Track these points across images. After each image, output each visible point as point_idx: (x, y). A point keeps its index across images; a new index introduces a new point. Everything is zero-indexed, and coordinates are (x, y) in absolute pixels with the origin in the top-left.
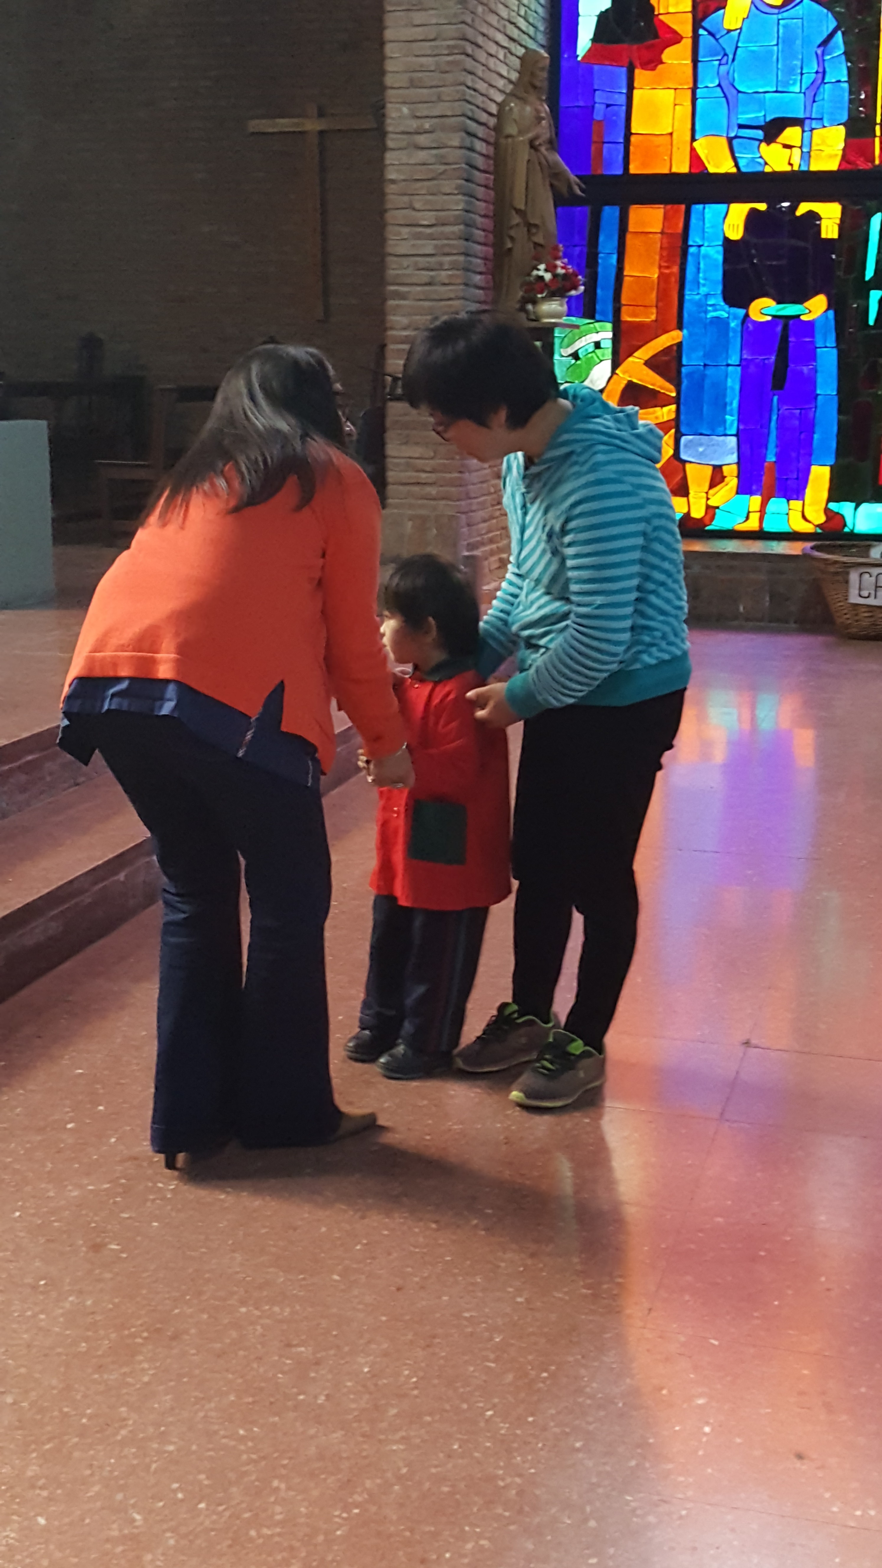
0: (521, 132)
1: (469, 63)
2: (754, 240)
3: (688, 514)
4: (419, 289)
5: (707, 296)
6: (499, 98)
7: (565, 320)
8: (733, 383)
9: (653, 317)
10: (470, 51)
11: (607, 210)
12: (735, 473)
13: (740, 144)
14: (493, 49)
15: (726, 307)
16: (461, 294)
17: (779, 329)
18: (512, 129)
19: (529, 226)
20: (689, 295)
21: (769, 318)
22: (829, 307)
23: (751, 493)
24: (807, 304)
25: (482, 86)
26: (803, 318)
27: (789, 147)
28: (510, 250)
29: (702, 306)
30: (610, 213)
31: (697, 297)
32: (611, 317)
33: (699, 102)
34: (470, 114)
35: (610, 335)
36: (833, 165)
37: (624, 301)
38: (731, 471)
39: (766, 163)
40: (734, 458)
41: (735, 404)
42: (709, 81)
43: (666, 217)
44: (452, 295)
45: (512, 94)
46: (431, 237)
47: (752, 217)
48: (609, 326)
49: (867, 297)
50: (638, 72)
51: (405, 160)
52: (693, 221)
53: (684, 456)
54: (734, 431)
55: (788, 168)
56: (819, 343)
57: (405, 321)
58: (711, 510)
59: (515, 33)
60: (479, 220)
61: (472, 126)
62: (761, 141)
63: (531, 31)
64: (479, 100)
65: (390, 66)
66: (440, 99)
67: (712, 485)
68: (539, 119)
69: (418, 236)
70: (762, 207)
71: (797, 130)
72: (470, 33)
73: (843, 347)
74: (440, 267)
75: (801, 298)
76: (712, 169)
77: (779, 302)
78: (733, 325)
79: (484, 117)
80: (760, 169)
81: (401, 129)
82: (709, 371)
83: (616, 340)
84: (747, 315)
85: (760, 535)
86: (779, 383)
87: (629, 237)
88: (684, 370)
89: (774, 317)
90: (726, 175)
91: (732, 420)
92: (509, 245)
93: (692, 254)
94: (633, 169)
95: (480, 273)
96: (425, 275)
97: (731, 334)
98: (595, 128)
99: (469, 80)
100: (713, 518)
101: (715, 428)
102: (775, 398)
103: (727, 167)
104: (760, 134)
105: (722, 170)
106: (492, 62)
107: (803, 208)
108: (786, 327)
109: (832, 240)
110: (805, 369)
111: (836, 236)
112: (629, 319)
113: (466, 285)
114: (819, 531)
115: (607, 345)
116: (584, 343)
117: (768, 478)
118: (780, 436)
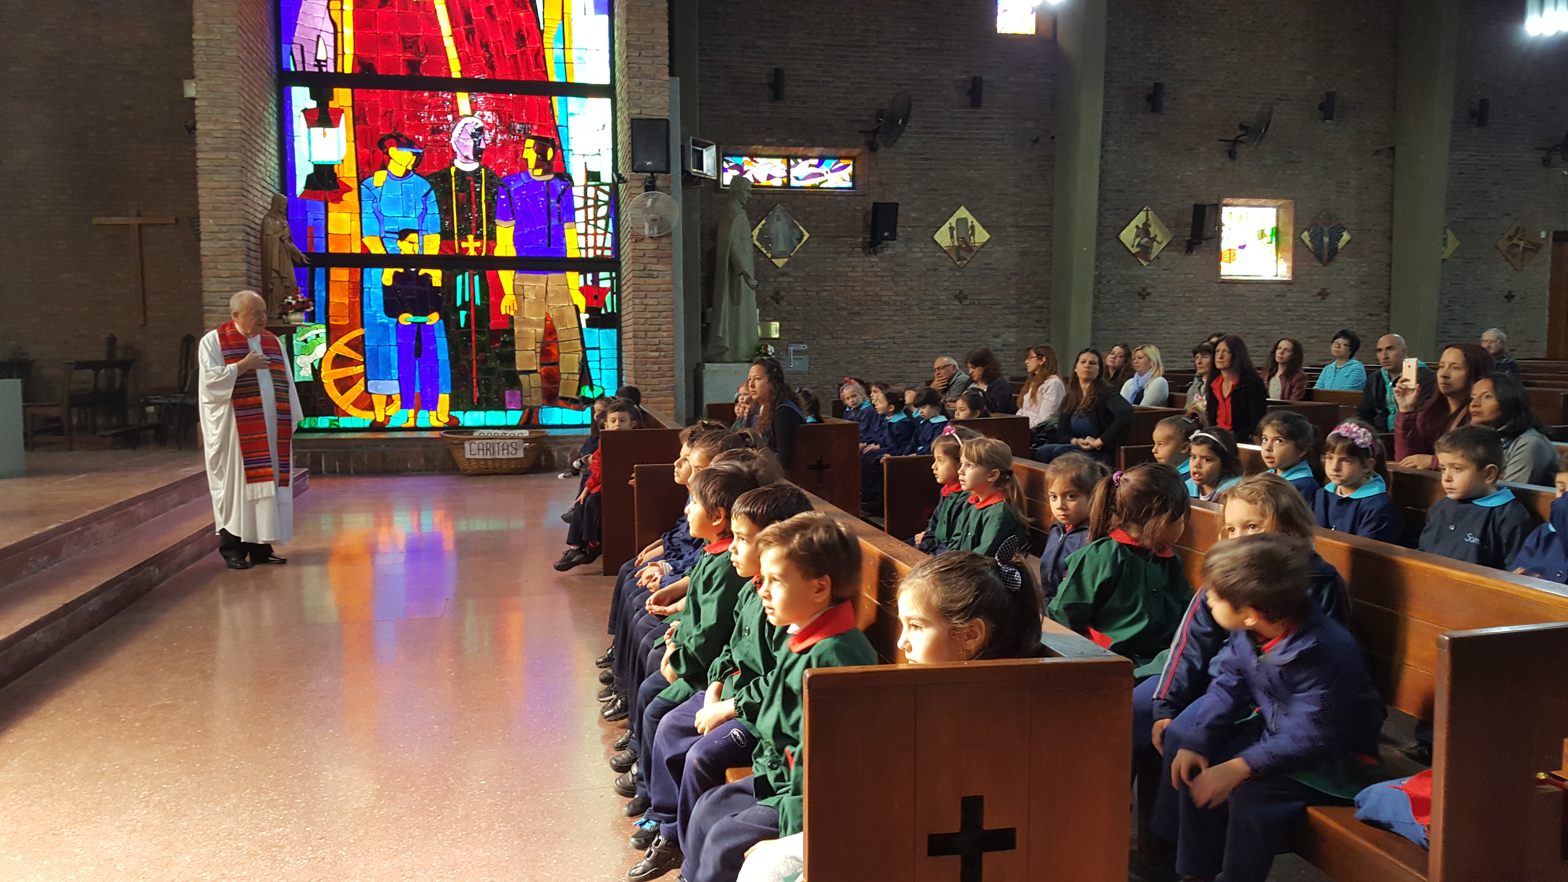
0: (275, 233)
1: (245, 200)
2: (398, 286)
3: (375, 420)
5: (376, 312)
7: (303, 323)
8: (394, 354)
9: (348, 322)
10: (245, 194)
11: (318, 270)
12: (399, 398)
13: (387, 241)
14: (256, 193)
15: (387, 318)
17: (416, 328)
18: (269, 232)
19: (281, 278)
20: (366, 312)
21: (410, 323)
22: (440, 318)
23: (409, 408)
24: (429, 317)
25: (251, 211)
26: (428, 323)
27: (413, 243)
29: (374, 316)
30: (320, 271)
31: (371, 312)
32: (324, 321)
33: (364, 220)
34: (246, 224)
35: (324, 331)
36: (435, 252)
37: (330, 313)
38: (397, 399)
39: (401, 250)
40: (398, 391)
41: (396, 364)
42: (368, 210)
43: (350, 274)
45: (267, 215)
47: (396, 275)
48: (324, 326)
49: (459, 314)
50: (330, 204)
51: (212, 245)
52: (365, 276)
53: (370, 390)
54: (397, 377)
55: (413, 253)
56: (437, 335)
58: (388, 418)
59: (265, 185)
60: (254, 275)
61: (249, 230)
62: (397, 240)
63: (272, 183)
64: (251, 218)
65: (201, 200)
66: (230, 217)
67: (387, 405)
68: (284, 227)
70: (401, 270)
71: (416, 235)
72: (245, 186)
75: (426, 314)
76: (373, 252)
77: (414, 315)
78: (391, 326)
79: (253, 225)
80: (398, 252)
81: (209, 230)
82: (380, 348)
83: (328, 333)
84: (398, 322)
86: (418, 356)
87: (331, 283)
88: (366, 348)
89: (412, 322)
90: (381, 255)
91: (395, 372)
92: (271, 287)
93: (366, 292)
94: (331, 250)
97: (390, 331)
98: (308, 230)
99: (246, 208)
100: (389, 422)
101: (387, 376)
102: (417, 362)
103: (381, 251)
104: (397, 236)
105: (378, 252)
106: (255, 199)
107: (422, 272)
108: (419, 328)
109: (439, 287)
110: (431, 348)
111: (440, 285)
112: (335, 323)
114: (446, 426)
115: (323, 336)
116: (310, 335)
117: (417, 401)
118: (420, 380)
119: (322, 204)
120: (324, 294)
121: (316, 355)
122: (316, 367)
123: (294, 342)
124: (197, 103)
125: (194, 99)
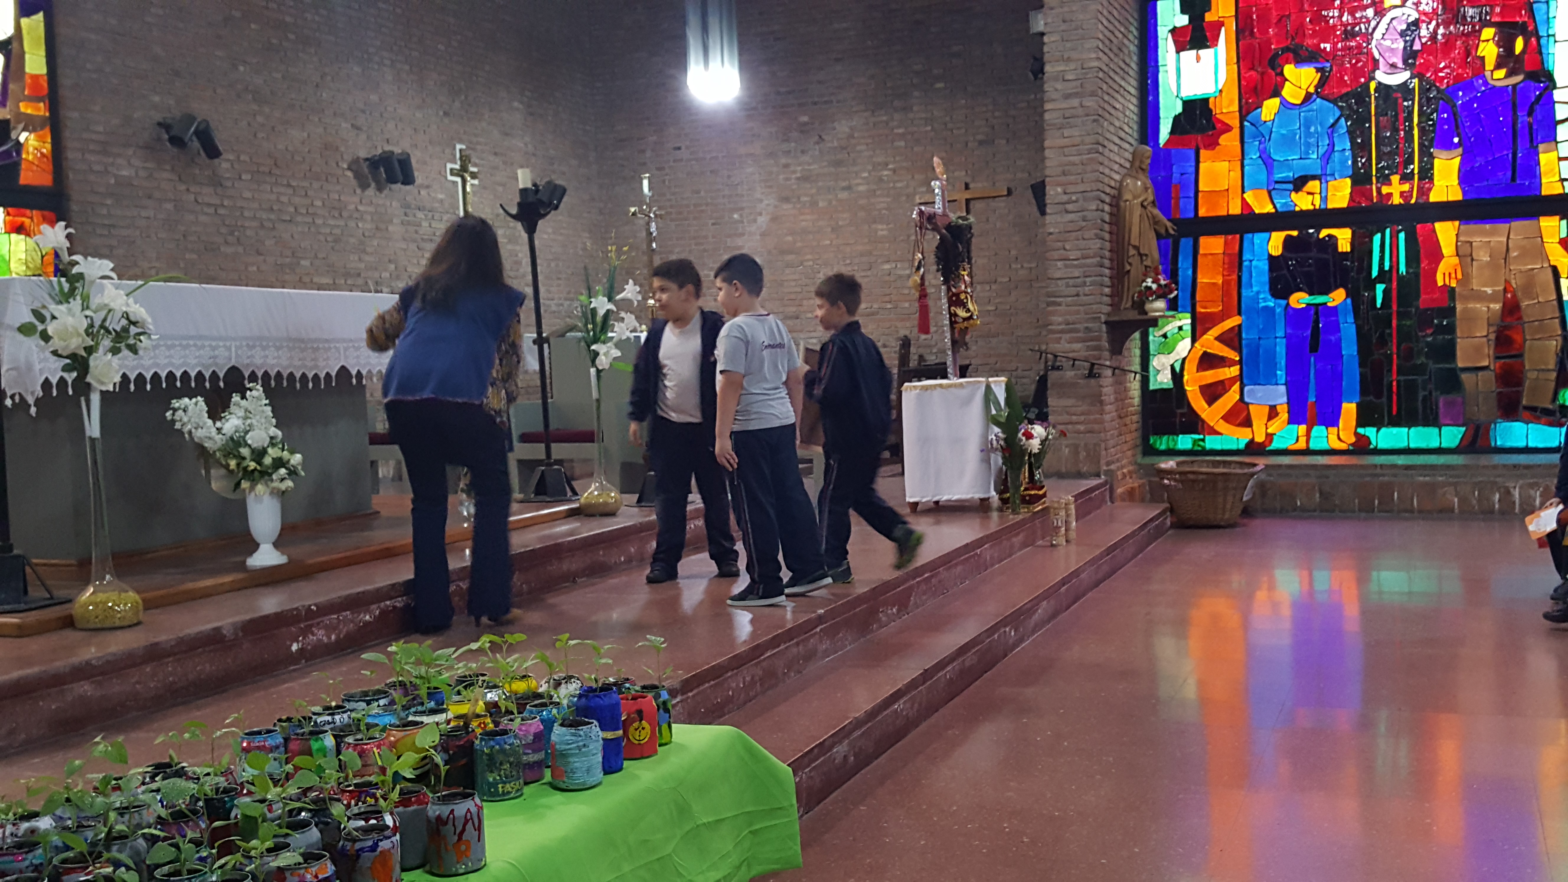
0: (1134, 198)
1: (1101, 159)
2: (1289, 255)
3: (1253, 439)
4: (1070, 299)
5: (1258, 293)
6: (1117, 177)
7: (1164, 313)
8: (1281, 349)
9: (1220, 308)
10: (1101, 151)
11: (1183, 241)
12: (1286, 410)
13: (1277, 194)
14: (1113, 147)
15: (1273, 300)
16: (1098, 300)
17: (1312, 312)
18: (1127, 196)
19: (1141, 255)
20: (1244, 293)
21: (1304, 306)
22: (1347, 296)
23: (1299, 423)
24: (1331, 295)
25: (1107, 171)
26: (1329, 304)
27: (1312, 194)
28: (1129, 271)
29: (1256, 299)
30: (1186, 244)
31: (1252, 294)
32: (1189, 309)
33: (1247, 168)
34: (1101, 189)
35: (1189, 321)
36: (1344, 204)
37: (1198, 298)
38: (1283, 409)
39: (1296, 205)
40: (1285, 399)
41: (1283, 363)
42: (1253, 155)
43: (1226, 243)
44: (1092, 302)
45: (1128, 175)
46: (1076, 266)
47: (1288, 241)
48: (1189, 315)
49: (1374, 289)
50: (1202, 152)
51: (1059, 220)
52: (1246, 244)
53: (1247, 399)
54: (1283, 381)
55: (1311, 207)
56: (1341, 320)
57: (1060, 319)
58: (1269, 436)
59: (1122, 135)
60: (1107, 254)
61: (1103, 196)
62: (1291, 191)
64: (1106, 180)
65: (1048, 163)
66: (1082, 182)
67: (1269, 419)
68: (1146, 189)
69: (1066, 266)
70: (1295, 233)
71: (1317, 183)
72: (1101, 139)
73: (1360, 322)
74: (1084, 284)
75: (1327, 291)
76: (1257, 211)
77: (1310, 295)
78: (1278, 310)
80: (1292, 209)
81: (1056, 201)
82: (1263, 342)
83: (1193, 325)
84: (1288, 304)
85: (1307, 452)
86: (1314, 349)
87: (1199, 257)
88: (1244, 342)
89: (1308, 305)
90: (1268, 213)
91: (1281, 374)
92: (1128, 267)
93: (1246, 266)
94: (1202, 212)
95: (1108, 287)
96: (1073, 291)
97: (1277, 317)
98: (1173, 190)
99: (1101, 169)
100: (1272, 441)
101: (1271, 380)
102: (1312, 359)
103: (1269, 209)
104: (1290, 186)
105: (1265, 211)
106: (1112, 155)
107: (1324, 233)
108: (1317, 311)
109: (1346, 253)
110: (1333, 338)
111: (1349, 250)
112: (1203, 310)
113: (1102, 294)
114: (1351, 448)
115: (1188, 328)
116: (1171, 327)
117: (1311, 412)
118: (1317, 384)
119: (1192, 154)
120: (1190, 272)
121: (1178, 354)
122: (1178, 369)
123: (1151, 338)
124: (1046, 39)
125: (1042, 34)
